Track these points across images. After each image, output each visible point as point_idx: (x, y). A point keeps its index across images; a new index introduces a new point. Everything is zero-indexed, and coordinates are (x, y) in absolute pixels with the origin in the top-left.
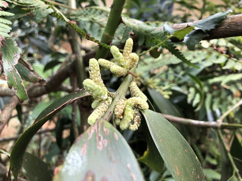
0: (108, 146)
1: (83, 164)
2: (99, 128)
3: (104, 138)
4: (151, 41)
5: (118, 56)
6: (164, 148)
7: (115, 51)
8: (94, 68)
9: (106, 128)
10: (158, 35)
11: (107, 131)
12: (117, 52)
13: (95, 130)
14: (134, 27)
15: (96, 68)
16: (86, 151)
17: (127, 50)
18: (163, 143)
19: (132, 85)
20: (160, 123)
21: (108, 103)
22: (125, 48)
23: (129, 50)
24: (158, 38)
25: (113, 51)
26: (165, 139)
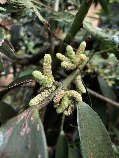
0: (28, 134)
1: (3, 145)
2: (29, 116)
3: (28, 126)
4: (103, 46)
5: (71, 54)
6: (85, 136)
7: (69, 50)
8: (47, 61)
9: (33, 118)
10: (109, 42)
11: (33, 120)
12: (71, 51)
13: (25, 116)
14: (93, 33)
15: (48, 62)
16: (10, 134)
17: (80, 50)
18: (86, 131)
19: (77, 78)
20: (89, 115)
21: (51, 91)
22: (79, 48)
23: (82, 51)
24: (108, 45)
25: (68, 50)
26: (89, 128)
